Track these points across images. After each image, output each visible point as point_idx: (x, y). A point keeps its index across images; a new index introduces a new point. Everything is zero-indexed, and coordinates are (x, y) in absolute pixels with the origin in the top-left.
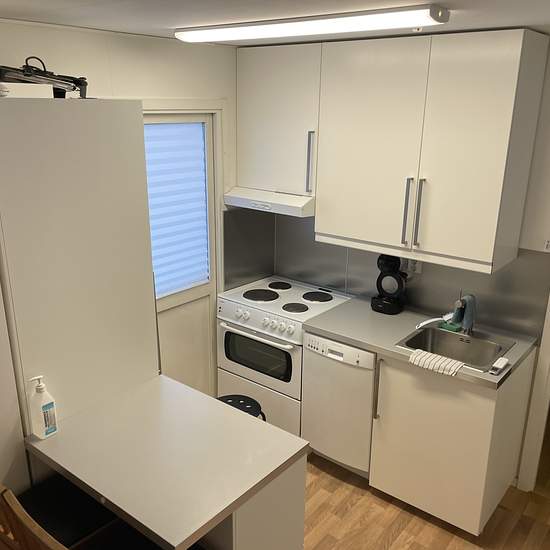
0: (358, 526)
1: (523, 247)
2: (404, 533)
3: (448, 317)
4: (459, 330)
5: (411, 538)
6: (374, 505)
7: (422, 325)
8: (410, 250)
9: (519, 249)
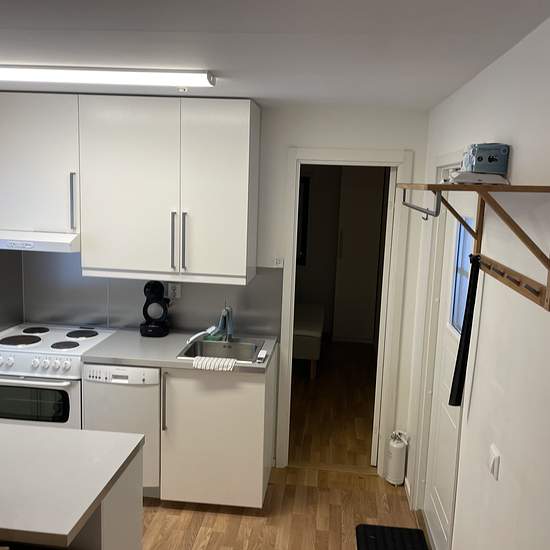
0: (160, 537)
1: (260, 265)
2: (202, 529)
3: (211, 330)
4: (221, 339)
5: (210, 530)
6: (168, 516)
7: (191, 339)
8: (177, 274)
9: (257, 268)
